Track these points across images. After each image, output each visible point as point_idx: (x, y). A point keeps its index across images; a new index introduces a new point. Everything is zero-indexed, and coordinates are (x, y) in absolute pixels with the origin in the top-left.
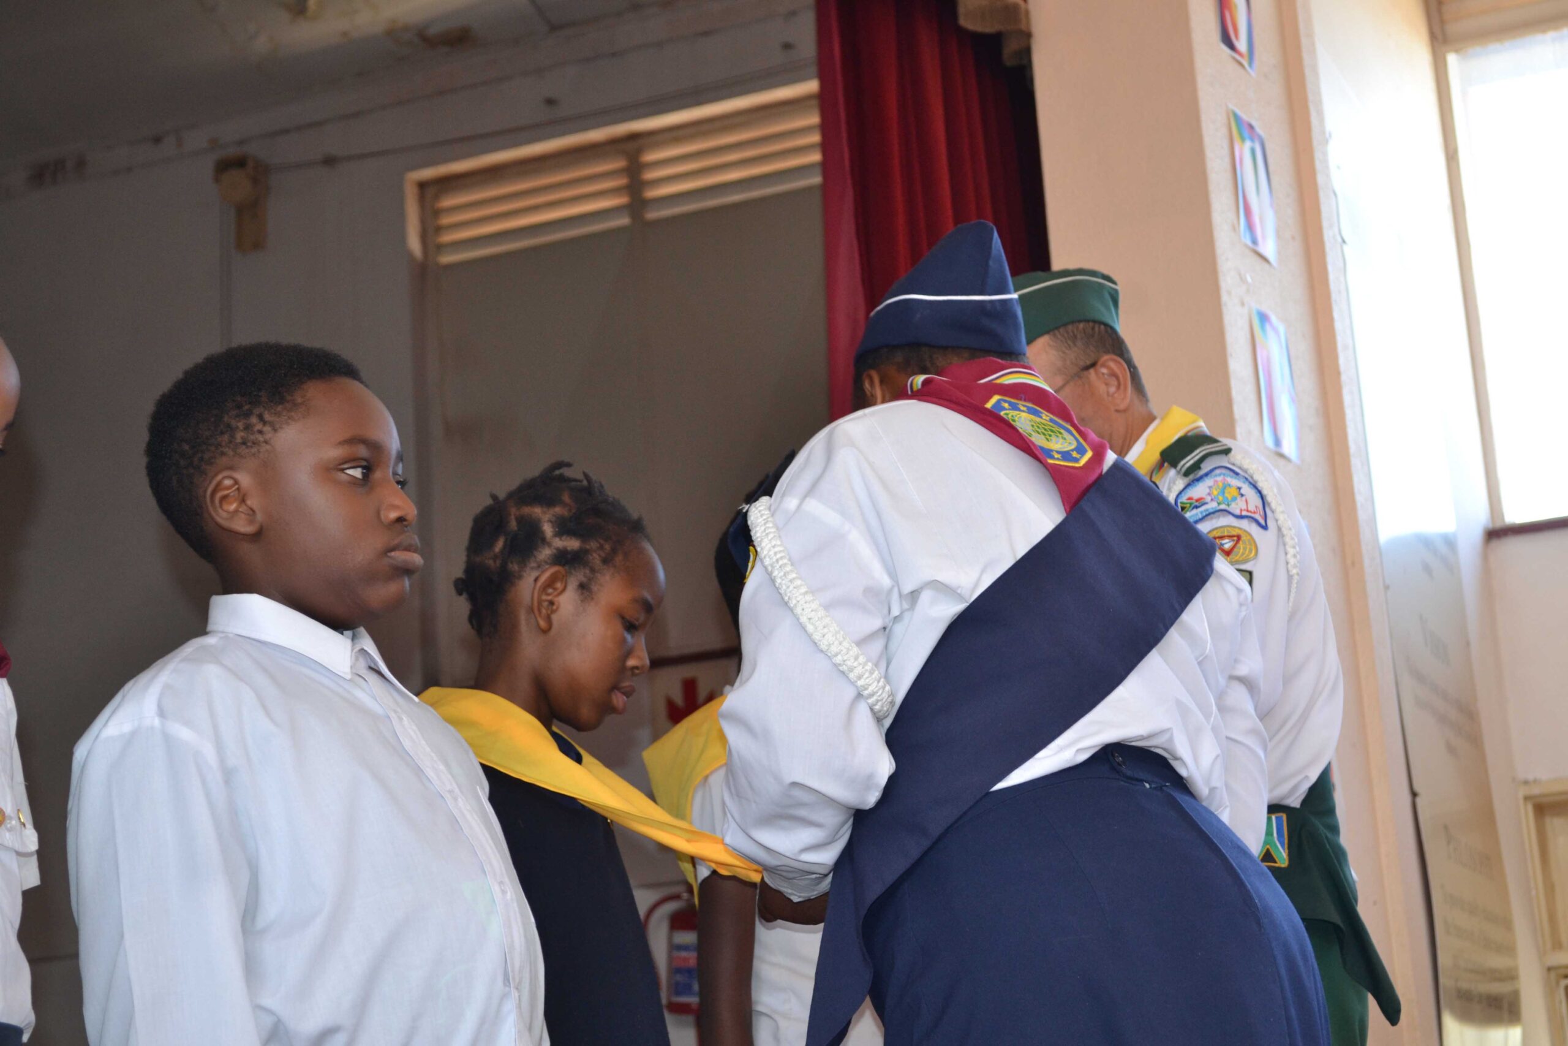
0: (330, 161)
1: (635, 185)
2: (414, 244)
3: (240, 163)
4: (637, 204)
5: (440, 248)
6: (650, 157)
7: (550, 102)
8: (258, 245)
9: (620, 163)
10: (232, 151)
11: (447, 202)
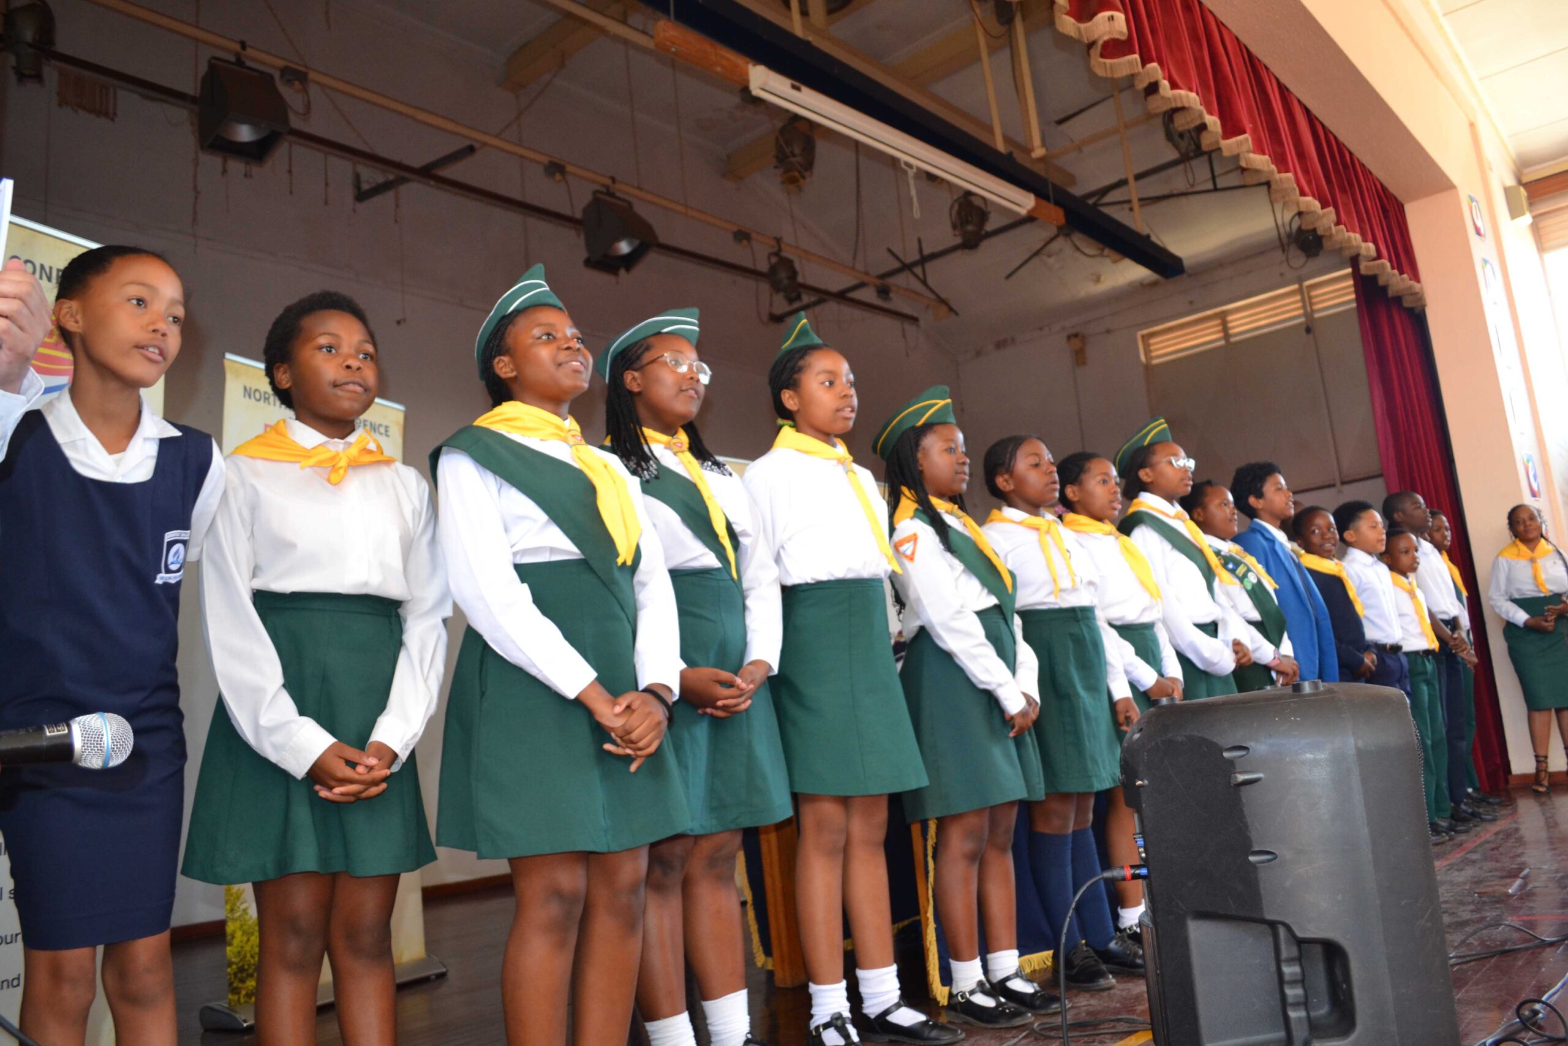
0: (1108, 331)
1: (1225, 328)
2: (1143, 358)
3: (1076, 335)
4: (1227, 336)
5: (1152, 358)
6: (1230, 318)
7: (1191, 303)
8: (1084, 363)
9: (1218, 321)
10: (1073, 331)
11: (1152, 341)
